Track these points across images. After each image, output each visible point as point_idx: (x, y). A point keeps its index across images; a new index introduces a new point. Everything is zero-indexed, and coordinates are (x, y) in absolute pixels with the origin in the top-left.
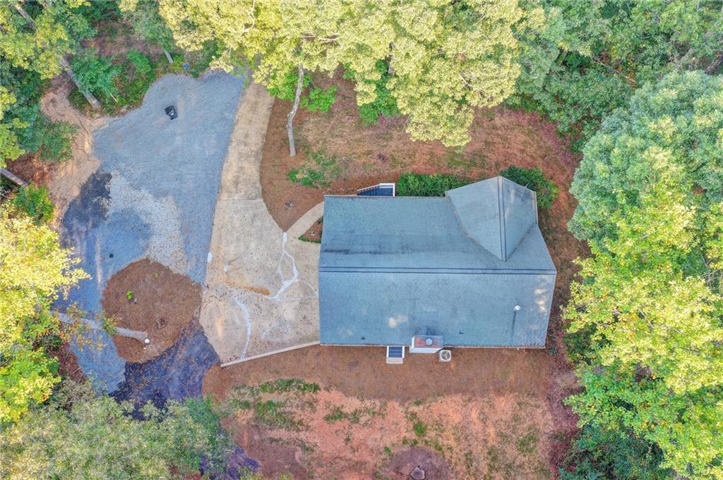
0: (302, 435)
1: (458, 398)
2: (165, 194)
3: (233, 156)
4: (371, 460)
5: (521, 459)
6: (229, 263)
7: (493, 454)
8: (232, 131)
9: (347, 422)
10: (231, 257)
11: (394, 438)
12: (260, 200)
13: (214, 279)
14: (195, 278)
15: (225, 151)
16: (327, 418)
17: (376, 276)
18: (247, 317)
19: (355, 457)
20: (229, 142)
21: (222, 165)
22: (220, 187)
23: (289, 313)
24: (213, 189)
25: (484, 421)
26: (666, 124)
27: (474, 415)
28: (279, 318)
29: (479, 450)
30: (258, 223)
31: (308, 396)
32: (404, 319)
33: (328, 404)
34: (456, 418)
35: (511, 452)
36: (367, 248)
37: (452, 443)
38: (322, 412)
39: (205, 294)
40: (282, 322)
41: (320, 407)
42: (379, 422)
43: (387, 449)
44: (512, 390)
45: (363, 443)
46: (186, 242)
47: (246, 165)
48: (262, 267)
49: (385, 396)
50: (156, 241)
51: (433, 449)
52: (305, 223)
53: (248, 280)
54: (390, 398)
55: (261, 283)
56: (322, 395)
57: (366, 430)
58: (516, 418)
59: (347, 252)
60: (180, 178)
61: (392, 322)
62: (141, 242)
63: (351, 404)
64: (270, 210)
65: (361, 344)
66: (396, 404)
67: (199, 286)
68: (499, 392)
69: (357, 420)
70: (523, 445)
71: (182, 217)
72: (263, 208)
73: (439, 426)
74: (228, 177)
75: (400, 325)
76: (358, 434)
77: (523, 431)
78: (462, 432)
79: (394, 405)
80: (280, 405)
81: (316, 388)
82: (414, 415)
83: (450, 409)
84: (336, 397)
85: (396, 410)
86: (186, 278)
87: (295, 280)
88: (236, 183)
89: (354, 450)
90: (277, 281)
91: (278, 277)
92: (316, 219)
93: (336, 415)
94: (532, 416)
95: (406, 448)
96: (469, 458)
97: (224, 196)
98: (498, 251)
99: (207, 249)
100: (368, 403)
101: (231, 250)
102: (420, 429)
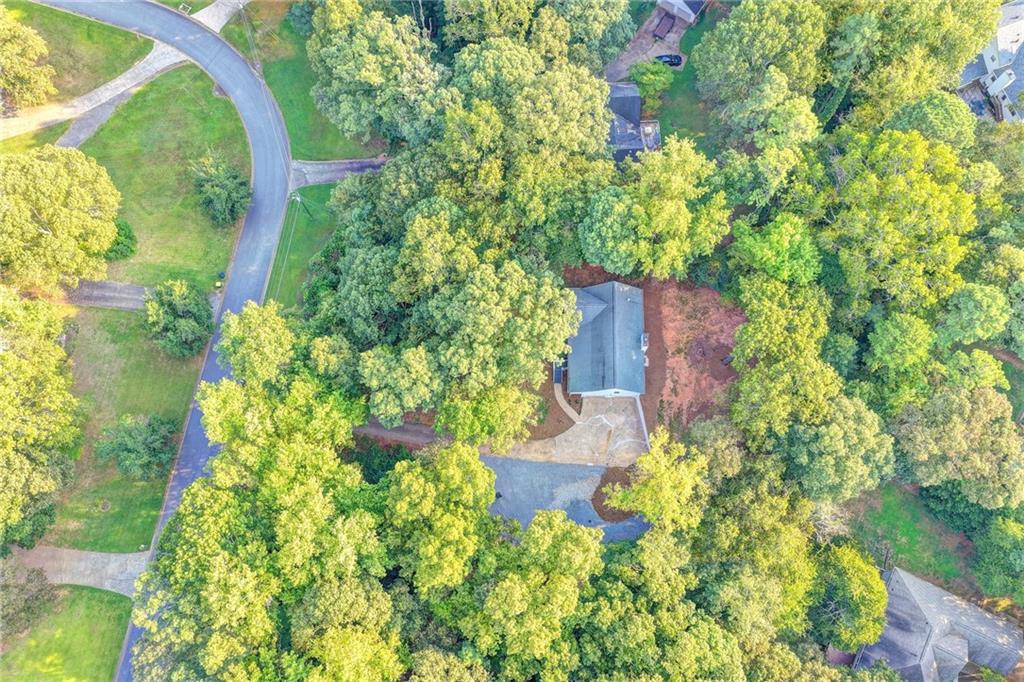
0: (685, 408)
1: (664, 332)
2: (552, 494)
3: (529, 457)
4: (694, 375)
5: (691, 304)
6: (594, 453)
7: (689, 317)
8: (511, 459)
9: (678, 386)
10: (590, 453)
11: (685, 363)
12: (556, 438)
13: (603, 461)
14: (603, 471)
15: (523, 462)
16: (676, 396)
17: (617, 363)
18: (624, 442)
19: (694, 381)
20: (519, 460)
21: (532, 462)
22: (548, 462)
23: (622, 419)
24: (550, 467)
25: (674, 321)
26: (611, 244)
27: (671, 325)
28: (624, 424)
29: (687, 324)
30: (570, 439)
31: (665, 405)
32: (633, 353)
33: (670, 395)
34: (674, 333)
35: (687, 309)
36: (601, 368)
37: (685, 336)
38: (673, 398)
39: (612, 465)
40: (626, 422)
41: (671, 399)
42: (677, 370)
43: (690, 367)
44: (659, 307)
45: (687, 378)
46: (581, 478)
47: (533, 448)
48: (596, 434)
49: (664, 367)
50: (581, 496)
51: (689, 345)
52: (570, 412)
53: (603, 442)
54: (665, 365)
55: (605, 435)
56: (665, 398)
57: (681, 376)
58: (672, 306)
59: (604, 377)
60: (541, 487)
61: (634, 358)
62: (582, 504)
63: (669, 384)
64: (563, 432)
65: (644, 374)
66: (668, 362)
67: (607, 469)
68: (660, 313)
69: (677, 381)
70: (684, 303)
71: (567, 483)
72: (561, 436)
73: (678, 342)
74: (541, 458)
75: (636, 354)
76: (683, 380)
77: (678, 303)
78: (680, 331)
79: (668, 363)
80: (670, 420)
81: (662, 401)
82: (673, 354)
83: (669, 336)
84: (666, 391)
85: (671, 362)
86: (602, 476)
87: (602, 416)
88: (545, 453)
89: (691, 383)
90: (603, 427)
91: (602, 426)
92: (568, 406)
93: (674, 391)
94: (670, 298)
95: (689, 358)
96: (691, 329)
97: (553, 459)
98: (602, 307)
99: (586, 466)
100: (668, 376)
101: (586, 452)
102: (679, 351)
